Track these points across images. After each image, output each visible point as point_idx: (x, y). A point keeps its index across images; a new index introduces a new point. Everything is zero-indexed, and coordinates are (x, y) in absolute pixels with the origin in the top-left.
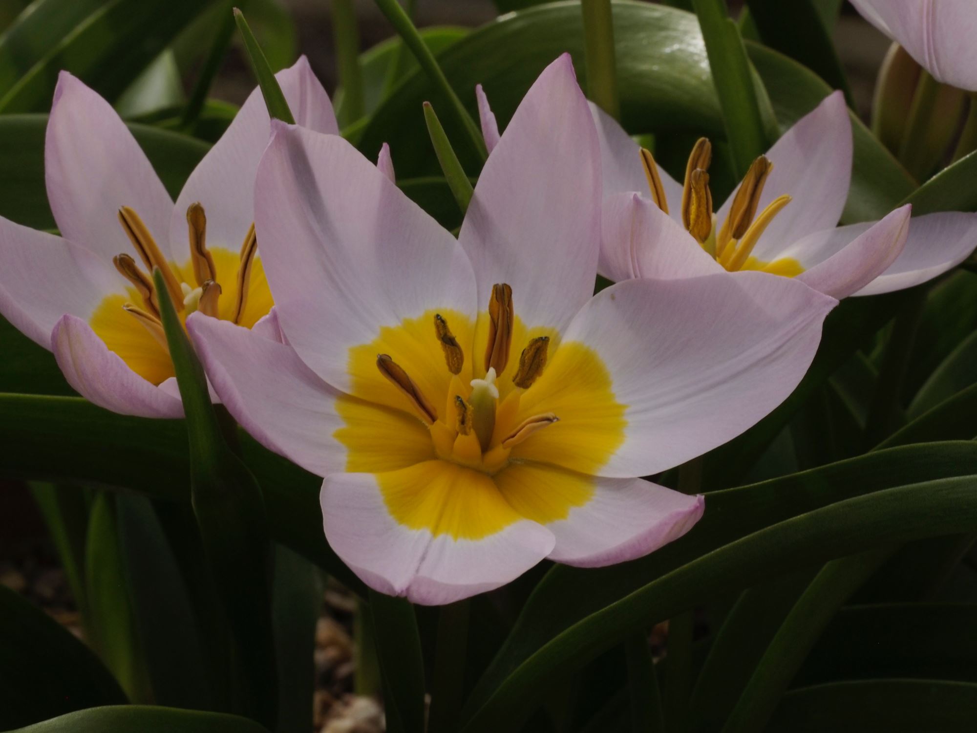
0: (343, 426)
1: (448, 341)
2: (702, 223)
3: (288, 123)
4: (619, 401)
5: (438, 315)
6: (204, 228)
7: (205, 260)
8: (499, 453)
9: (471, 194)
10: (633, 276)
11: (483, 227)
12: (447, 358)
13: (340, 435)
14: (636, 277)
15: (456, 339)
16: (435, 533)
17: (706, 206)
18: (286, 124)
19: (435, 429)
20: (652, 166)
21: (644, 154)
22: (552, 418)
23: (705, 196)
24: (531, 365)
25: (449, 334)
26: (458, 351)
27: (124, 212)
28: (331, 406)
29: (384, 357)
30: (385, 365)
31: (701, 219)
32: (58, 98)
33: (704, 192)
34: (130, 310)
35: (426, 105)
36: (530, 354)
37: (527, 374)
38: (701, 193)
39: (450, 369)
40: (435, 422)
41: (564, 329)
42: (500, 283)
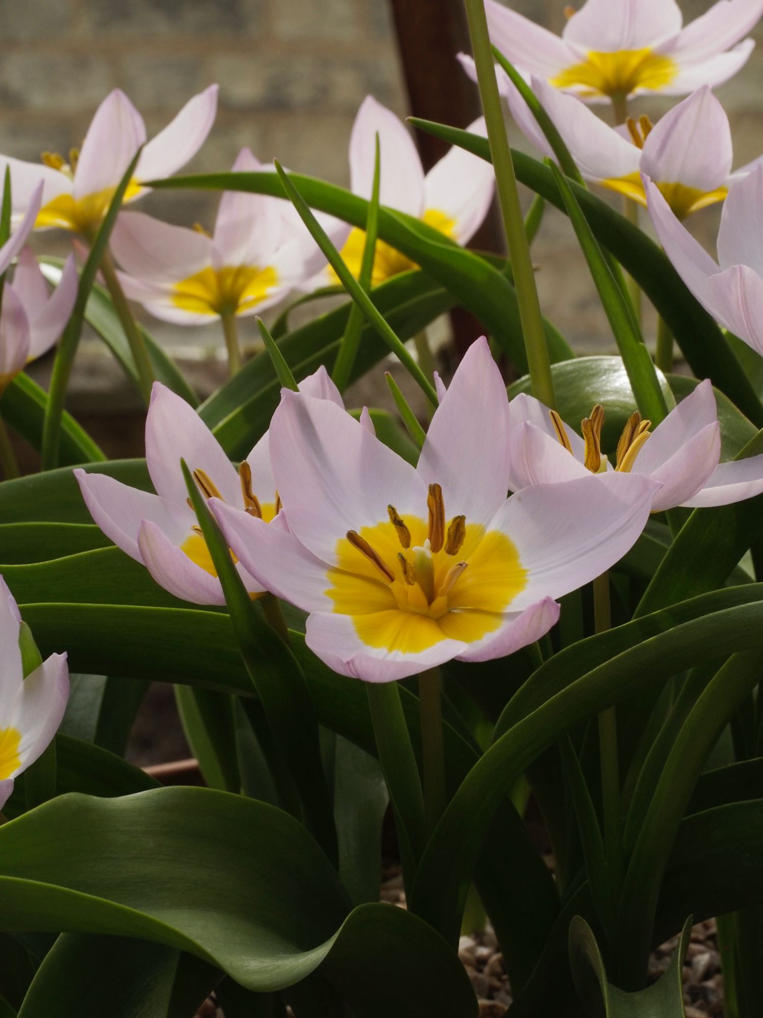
0: (332, 588)
1: (398, 523)
2: (592, 457)
3: (294, 391)
4: (525, 567)
5: (390, 505)
6: (250, 478)
7: (252, 502)
8: (440, 601)
9: (424, 438)
10: (533, 484)
11: (433, 459)
12: (400, 537)
13: (327, 593)
14: (534, 483)
15: (404, 522)
16: (390, 651)
17: (594, 445)
18: (291, 391)
19: (393, 586)
20: (558, 422)
21: (552, 414)
22: (462, 563)
23: (592, 437)
24: (455, 537)
25: (397, 518)
26: (405, 530)
27: (196, 472)
28: (324, 575)
29: (351, 532)
30: (353, 537)
31: (591, 454)
32: (153, 400)
33: (592, 435)
34: (195, 529)
35: (387, 374)
36: (453, 529)
37: (453, 543)
38: (589, 435)
39: (403, 546)
40: (394, 582)
41: (488, 524)
42: (433, 483)
